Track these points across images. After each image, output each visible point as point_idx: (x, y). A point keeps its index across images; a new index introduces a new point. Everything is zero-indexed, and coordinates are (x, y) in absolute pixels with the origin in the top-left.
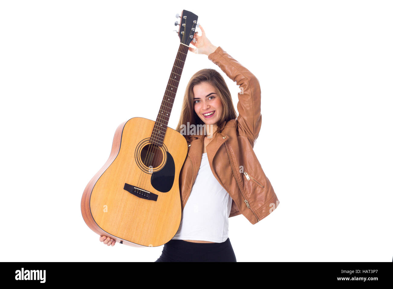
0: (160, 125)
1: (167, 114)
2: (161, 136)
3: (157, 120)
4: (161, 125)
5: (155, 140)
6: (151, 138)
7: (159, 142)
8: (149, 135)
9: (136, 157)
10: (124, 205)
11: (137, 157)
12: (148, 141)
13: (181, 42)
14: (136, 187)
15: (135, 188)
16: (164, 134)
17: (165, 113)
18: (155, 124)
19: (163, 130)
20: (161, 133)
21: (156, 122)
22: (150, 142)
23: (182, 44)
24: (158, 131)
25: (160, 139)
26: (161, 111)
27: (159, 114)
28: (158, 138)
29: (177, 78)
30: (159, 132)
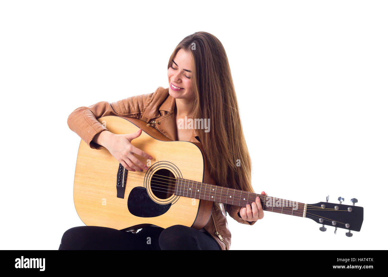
0: (199, 188)
1: (212, 197)
2: (186, 191)
4: (198, 191)
5: (180, 183)
6: (181, 179)
7: (179, 190)
8: (186, 176)
9: (159, 163)
11: (158, 165)
13: (308, 204)
16: (189, 196)
17: (213, 193)
19: (194, 193)
22: (177, 178)
23: (305, 206)
24: (190, 186)
25: (182, 190)
28: (183, 187)
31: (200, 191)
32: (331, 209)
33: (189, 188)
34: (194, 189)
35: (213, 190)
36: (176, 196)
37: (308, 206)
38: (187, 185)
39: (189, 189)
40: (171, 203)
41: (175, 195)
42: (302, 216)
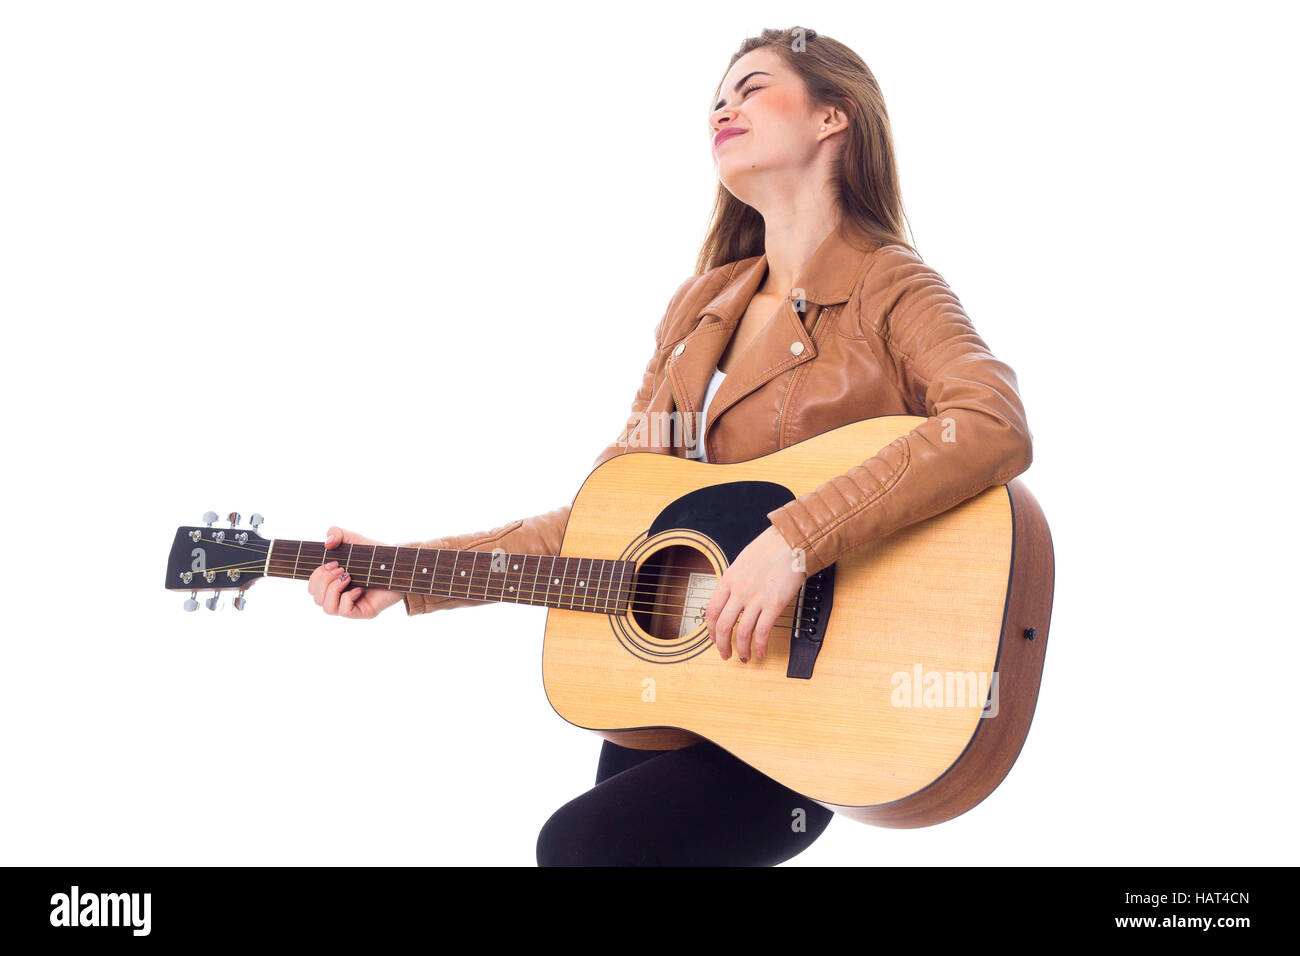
0: (555, 589)
1: (516, 567)
2: (595, 575)
3: (542, 604)
4: (557, 582)
5: (613, 595)
6: (610, 613)
7: (617, 577)
8: (599, 623)
9: (686, 656)
10: (872, 661)
12: (623, 618)
13: (262, 575)
14: (794, 631)
15: (796, 635)
16: (586, 562)
17: (513, 578)
18: (555, 606)
19: (571, 573)
20: (584, 575)
21: (549, 605)
22: (625, 614)
23: (266, 569)
24: (581, 591)
25: (606, 576)
26: (507, 593)
27: (520, 602)
28: (604, 585)
29: (383, 561)
30: (582, 584)
31: (553, 580)
32: (220, 569)
33: (585, 585)
34: (569, 582)
35: (512, 589)
36: (633, 559)
37: (263, 569)
38: (592, 593)
39: (586, 583)
40: (649, 535)
41: (635, 563)
42: (278, 543)
